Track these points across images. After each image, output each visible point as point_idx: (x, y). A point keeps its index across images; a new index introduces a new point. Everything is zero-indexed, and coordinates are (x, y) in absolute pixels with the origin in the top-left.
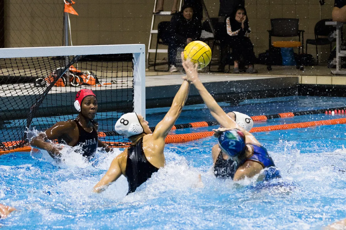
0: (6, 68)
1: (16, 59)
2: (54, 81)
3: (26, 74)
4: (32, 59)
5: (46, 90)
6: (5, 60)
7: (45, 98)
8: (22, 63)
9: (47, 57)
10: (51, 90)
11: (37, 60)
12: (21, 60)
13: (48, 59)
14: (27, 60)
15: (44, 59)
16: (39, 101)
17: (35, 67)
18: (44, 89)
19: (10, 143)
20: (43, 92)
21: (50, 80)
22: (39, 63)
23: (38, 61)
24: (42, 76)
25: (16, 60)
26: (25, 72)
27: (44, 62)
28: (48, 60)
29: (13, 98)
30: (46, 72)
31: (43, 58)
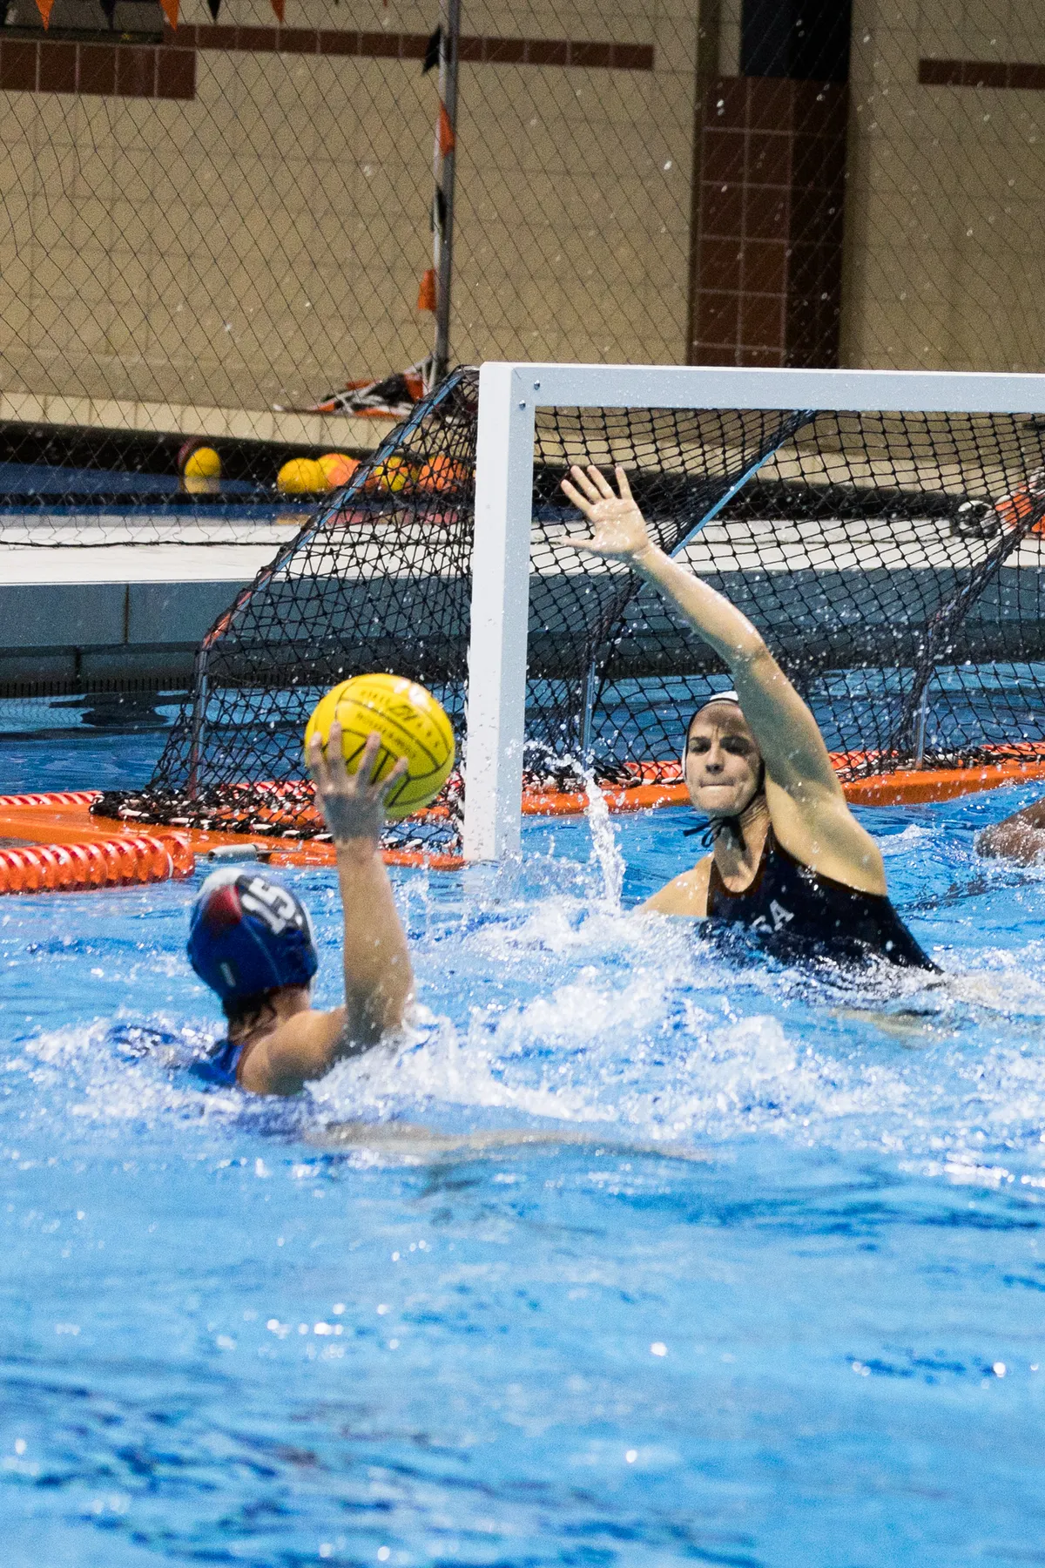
0: (842, 450)
1: (881, 417)
2: (1035, 512)
3: (919, 481)
4: (947, 420)
5: (996, 551)
6: (836, 417)
7: (995, 580)
8: (906, 433)
9: (1011, 415)
10: (1019, 549)
11: (967, 425)
12: (903, 420)
13: (1013, 423)
14: (925, 421)
15: (998, 421)
16: (966, 589)
17: (957, 452)
18: (989, 545)
19: (840, 757)
20: (985, 556)
21: (1016, 510)
22: (974, 438)
23: (972, 428)
24: (983, 491)
25: (881, 419)
26: (916, 469)
27: (995, 434)
28: (1011, 428)
29: (887, 574)
30: (1001, 475)
31: (991, 416)
